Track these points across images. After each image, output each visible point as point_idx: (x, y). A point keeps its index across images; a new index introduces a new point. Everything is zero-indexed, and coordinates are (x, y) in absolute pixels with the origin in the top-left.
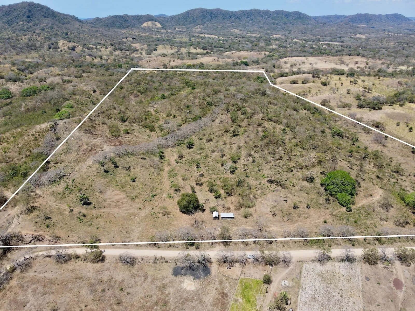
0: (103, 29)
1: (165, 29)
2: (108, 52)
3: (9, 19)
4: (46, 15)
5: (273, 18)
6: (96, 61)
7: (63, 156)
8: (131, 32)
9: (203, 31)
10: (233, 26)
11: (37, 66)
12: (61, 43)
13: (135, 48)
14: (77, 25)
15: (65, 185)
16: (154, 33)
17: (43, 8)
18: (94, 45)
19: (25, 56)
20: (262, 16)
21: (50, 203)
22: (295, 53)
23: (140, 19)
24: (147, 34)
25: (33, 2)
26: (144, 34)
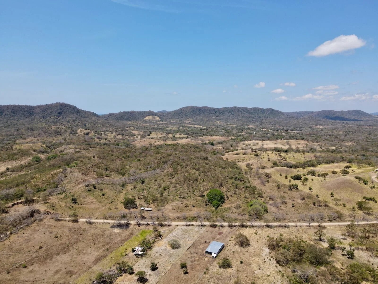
0: (113, 121)
1: (162, 121)
2: (113, 137)
3: (44, 114)
4: (73, 112)
5: (250, 113)
6: (102, 141)
7: (67, 184)
8: (134, 123)
9: (192, 123)
10: (217, 119)
11: (60, 144)
12: (79, 131)
13: (134, 134)
14: (94, 118)
15: (65, 195)
16: (152, 124)
17: (71, 107)
18: (103, 132)
19: (52, 139)
20: (241, 112)
21: (56, 202)
22: (255, 138)
23: (143, 114)
24: (147, 125)
25: (64, 103)
26: (144, 125)
